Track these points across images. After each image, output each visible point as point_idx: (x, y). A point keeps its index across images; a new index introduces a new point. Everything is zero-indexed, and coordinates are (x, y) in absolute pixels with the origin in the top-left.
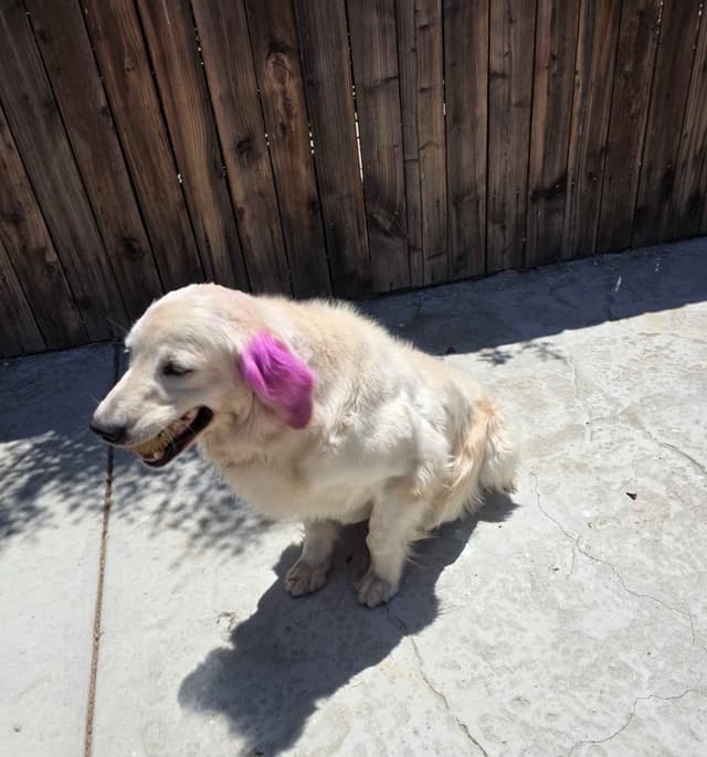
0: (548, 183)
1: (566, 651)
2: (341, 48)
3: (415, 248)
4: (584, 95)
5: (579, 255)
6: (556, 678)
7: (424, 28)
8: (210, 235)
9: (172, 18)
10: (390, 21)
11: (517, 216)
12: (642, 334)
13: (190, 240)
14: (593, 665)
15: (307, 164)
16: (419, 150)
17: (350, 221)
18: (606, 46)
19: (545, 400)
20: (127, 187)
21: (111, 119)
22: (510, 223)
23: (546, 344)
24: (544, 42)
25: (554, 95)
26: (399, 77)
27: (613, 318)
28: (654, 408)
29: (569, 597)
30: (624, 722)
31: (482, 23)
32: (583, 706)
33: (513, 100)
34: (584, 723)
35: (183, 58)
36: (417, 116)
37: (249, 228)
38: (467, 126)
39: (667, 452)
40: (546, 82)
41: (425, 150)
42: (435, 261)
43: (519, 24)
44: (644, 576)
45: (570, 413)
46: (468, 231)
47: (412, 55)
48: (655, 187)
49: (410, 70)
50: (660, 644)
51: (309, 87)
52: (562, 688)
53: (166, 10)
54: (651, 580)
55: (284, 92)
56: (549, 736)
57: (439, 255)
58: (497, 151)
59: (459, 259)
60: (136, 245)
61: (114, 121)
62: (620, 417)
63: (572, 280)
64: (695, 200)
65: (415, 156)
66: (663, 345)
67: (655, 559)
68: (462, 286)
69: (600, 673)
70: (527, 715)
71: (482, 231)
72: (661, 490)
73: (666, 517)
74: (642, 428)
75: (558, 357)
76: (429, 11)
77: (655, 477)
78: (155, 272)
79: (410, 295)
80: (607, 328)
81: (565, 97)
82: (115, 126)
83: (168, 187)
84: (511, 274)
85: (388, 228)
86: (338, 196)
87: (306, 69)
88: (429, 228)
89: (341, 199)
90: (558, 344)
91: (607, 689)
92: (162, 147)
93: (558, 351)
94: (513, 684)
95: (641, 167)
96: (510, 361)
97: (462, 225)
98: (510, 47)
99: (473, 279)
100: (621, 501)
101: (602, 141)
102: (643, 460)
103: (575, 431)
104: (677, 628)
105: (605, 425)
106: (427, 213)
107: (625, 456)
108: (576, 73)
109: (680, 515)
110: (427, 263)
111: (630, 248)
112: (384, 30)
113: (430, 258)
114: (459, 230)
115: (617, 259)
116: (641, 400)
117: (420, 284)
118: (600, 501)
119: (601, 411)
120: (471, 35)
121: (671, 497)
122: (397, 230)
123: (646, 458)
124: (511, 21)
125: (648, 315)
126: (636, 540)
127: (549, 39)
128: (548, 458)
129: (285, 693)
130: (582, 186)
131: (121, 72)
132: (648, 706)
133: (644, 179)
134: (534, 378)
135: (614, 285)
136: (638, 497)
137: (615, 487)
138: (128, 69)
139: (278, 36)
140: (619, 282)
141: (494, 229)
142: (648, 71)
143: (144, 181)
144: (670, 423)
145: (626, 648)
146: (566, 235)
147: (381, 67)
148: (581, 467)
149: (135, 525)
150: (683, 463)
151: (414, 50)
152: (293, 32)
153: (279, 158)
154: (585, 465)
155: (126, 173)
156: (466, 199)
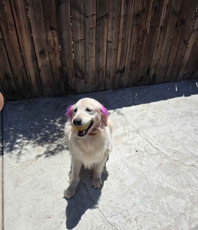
0: (120, 69)
1: (121, 189)
2: (69, 31)
3: (87, 83)
4: (130, 49)
5: (127, 87)
6: (119, 195)
7: (91, 28)
8: (31, 76)
9: (23, 17)
10: (82, 25)
11: (113, 76)
12: (141, 110)
13: (25, 76)
14: (127, 192)
15: (59, 59)
16: (89, 58)
17: (70, 74)
18: (135, 38)
19: (118, 126)
20: (7, 61)
21: (3, 42)
22: (111, 78)
23: (119, 111)
24: (121, 35)
25: (123, 48)
26: (84, 39)
27: (135, 105)
28: (143, 129)
29: (122, 176)
30: (132, 205)
31: (106, 29)
32: (124, 202)
33: (113, 48)
34: (125, 206)
35: (26, 28)
36: (89, 50)
37: (42, 74)
38: (101, 53)
39: (145, 140)
40: (121, 45)
41: (91, 58)
42: (92, 86)
43: (115, 30)
44: (138, 171)
45: (124, 130)
46: (101, 79)
47: (88, 35)
48: (145, 72)
49: (87, 38)
50: (141, 187)
51: (61, 40)
52: (120, 198)
53: (21, 14)
54: (140, 172)
55: (54, 40)
56: (117, 209)
57: (93, 84)
58: (108, 60)
59: (98, 86)
60: (9, 76)
61: (4, 42)
62: (135, 131)
63: (125, 93)
64: (154, 76)
65: (88, 60)
66: (145, 113)
67: (141, 167)
68: (99, 92)
69: (128, 194)
70: (112, 204)
71: (104, 79)
72: (143, 150)
73: (144, 156)
74: (140, 134)
75: (122, 114)
76: (93, 24)
77: (142, 146)
78: (14, 84)
79: (85, 94)
80: (133, 107)
81: (125, 49)
82: (4, 44)
83: (19, 62)
84: (111, 90)
85: (80, 77)
86: (67, 68)
87: (60, 35)
88: (91, 77)
89: (68, 68)
90: (122, 111)
91: (129, 197)
92: (18, 51)
93: (122, 113)
94: (109, 197)
95: (142, 67)
96: (110, 115)
97: (99, 77)
98: (112, 35)
99: (102, 91)
100: (134, 152)
101: (134, 60)
102: (139, 142)
103: (125, 134)
104: (145, 183)
105: (131, 133)
106: (91, 74)
107: (136, 141)
108: (128, 43)
109: (147, 156)
110: (90, 86)
111: (139, 86)
112: (81, 27)
113: (91, 85)
114: (99, 79)
115: (136, 88)
116: (140, 127)
117: (88, 91)
118: (130, 152)
119: (131, 129)
120: (103, 31)
121: (145, 152)
122: (83, 78)
123: (140, 142)
124: (113, 29)
125: (142, 104)
126: (137, 162)
127: (122, 34)
128: (118, 141)
129: (55, 202)
130: (129, 70)
131: (7, 30)
132: (138, 201)
133: (143, 71)
134: (116, 119)
135: (135, 96)
136: (138, 152)
137: (133, 149)
138: (9, 29)
139: (53, 26)
140: (136, 95)
141: (107, 79)
142: (145, 45)
143: (12, 60)
144: (146, 133)
145: (134, 188)
146: (124, 82)
147: (80, 36)
148: (126, 144)
149: (12, 158)
150: (148, 143)
151: (89, 33)
152: (57, 25)
153: (52, 57)
154: (127, 143)
155: (7, 57)
156: (101, 71)
